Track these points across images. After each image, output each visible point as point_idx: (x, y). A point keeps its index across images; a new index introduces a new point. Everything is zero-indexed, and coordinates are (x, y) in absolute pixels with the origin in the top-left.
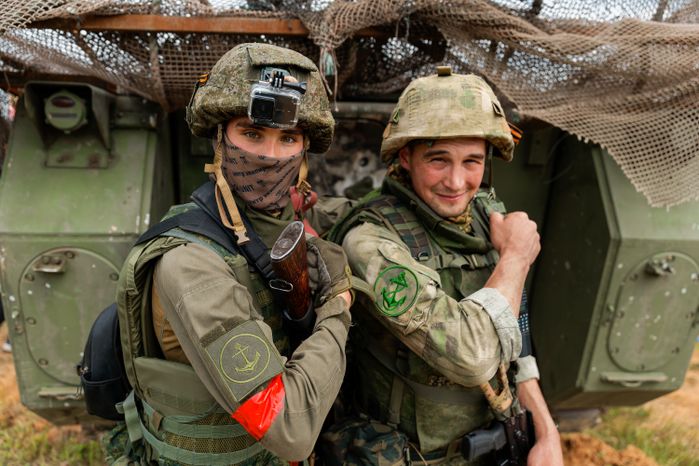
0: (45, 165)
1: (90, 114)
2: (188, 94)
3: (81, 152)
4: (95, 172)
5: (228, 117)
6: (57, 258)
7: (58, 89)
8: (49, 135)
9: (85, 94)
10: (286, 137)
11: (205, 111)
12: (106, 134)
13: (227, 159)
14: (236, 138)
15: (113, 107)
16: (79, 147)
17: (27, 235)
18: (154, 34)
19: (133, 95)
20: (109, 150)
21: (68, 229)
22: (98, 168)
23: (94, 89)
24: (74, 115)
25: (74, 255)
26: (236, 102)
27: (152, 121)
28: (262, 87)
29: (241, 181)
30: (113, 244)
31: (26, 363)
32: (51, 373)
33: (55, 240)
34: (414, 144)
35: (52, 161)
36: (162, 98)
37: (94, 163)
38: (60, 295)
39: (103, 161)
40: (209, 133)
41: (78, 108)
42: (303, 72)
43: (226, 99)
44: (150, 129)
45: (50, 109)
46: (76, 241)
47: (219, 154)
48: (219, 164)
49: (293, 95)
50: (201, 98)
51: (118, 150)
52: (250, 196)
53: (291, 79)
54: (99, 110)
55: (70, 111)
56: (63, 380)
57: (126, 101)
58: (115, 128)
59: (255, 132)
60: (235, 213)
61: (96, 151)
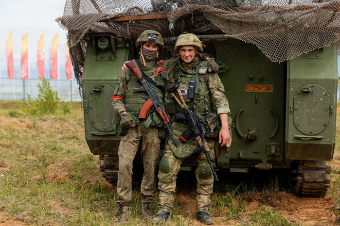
0: (96, 60)
1: (110, 44)
2: (137, 36)
3: (107, 56)
4: (111, 62)
5: (144, 43)
6: (99, 87)
7: (101, 37)
8: (98, 51)
9: (109, 38)
10: (154, 47)
11: (140, 42)
12: (114, 50)
13: (143, 51)
14: (145, 47)
15: (116, 42)
16: (106, 54)
17: (91, 80)
18: (128, 21)
19: (122, 37)
20: (115, 55)
21: (103, 79)
22: (111, 61)
23: (112, 36)
24: (105, 44)
25: (104, 86)
26: (145, 40)
27: (128, 45)
28: (150, 37)
29: (145, 54)
30: (115, 83)
31: (88, 123)
32: (95, 127)
33: (99, 82)
34: (180, 47)
35: (98, 59)
36: (130, 38)
37: (110, 59)
38: (99, 100)
39: (113, 58)
40: (139, 47)
41: (107, 42)
42: (158, 35)
43: (144, 40)
44: (127, 48)
45: (99, 43)
46: (105, 82)
47: (141, 50)
48: (141, 52)
49: (155, 39)
50: (139, 40)
51: (117, 55)
52: (147, 57)
53: (155, 36)
54: (112, 42)
55: (105, 43)
56: (99, 129)
57: (120, 39)
58: (117, 48)
59: (148, 46)
60: (144, 61)
61: (111, 55)
